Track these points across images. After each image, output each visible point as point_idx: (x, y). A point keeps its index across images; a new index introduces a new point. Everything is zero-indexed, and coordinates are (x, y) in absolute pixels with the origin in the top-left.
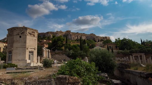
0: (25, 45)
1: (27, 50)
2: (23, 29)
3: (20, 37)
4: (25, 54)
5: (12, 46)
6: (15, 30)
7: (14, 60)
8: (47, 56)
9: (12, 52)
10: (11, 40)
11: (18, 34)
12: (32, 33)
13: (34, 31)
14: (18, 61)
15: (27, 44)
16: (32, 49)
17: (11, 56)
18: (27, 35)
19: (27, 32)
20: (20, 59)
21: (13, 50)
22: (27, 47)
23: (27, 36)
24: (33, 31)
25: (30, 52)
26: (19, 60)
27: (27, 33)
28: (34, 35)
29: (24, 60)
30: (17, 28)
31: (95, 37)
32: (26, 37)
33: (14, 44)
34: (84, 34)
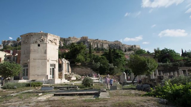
0: (45, 57)
1: (48, 63)
2: (42, 35)
3: (39, 45)
4: (46, 67)
5: (28, 57)
6: (32, 37)
7: (32, 75)
8: (67, 70)
9: (28, 65)
10: (26, 49)
11: (36, 42)
12: (54, 41)
13: (56, 38)
14: (36, 76)
15: (47, 54)
16: (53, 61)
17: (27, 70)
18: (47, 42)
19: (48, 39)
20: (40, 74)
21: (30, 63)
22: (48, 59)
23: (48, 44)
24: (54, 38)
25: (51, 65)
26: (38, 76)
27: (48, 41)
28: (55, 43)
29: (44, 75)
30: (35, 34)
31: (121, 45)
32: (46, 45)
33: (31, 54)
34: (106, 41)
